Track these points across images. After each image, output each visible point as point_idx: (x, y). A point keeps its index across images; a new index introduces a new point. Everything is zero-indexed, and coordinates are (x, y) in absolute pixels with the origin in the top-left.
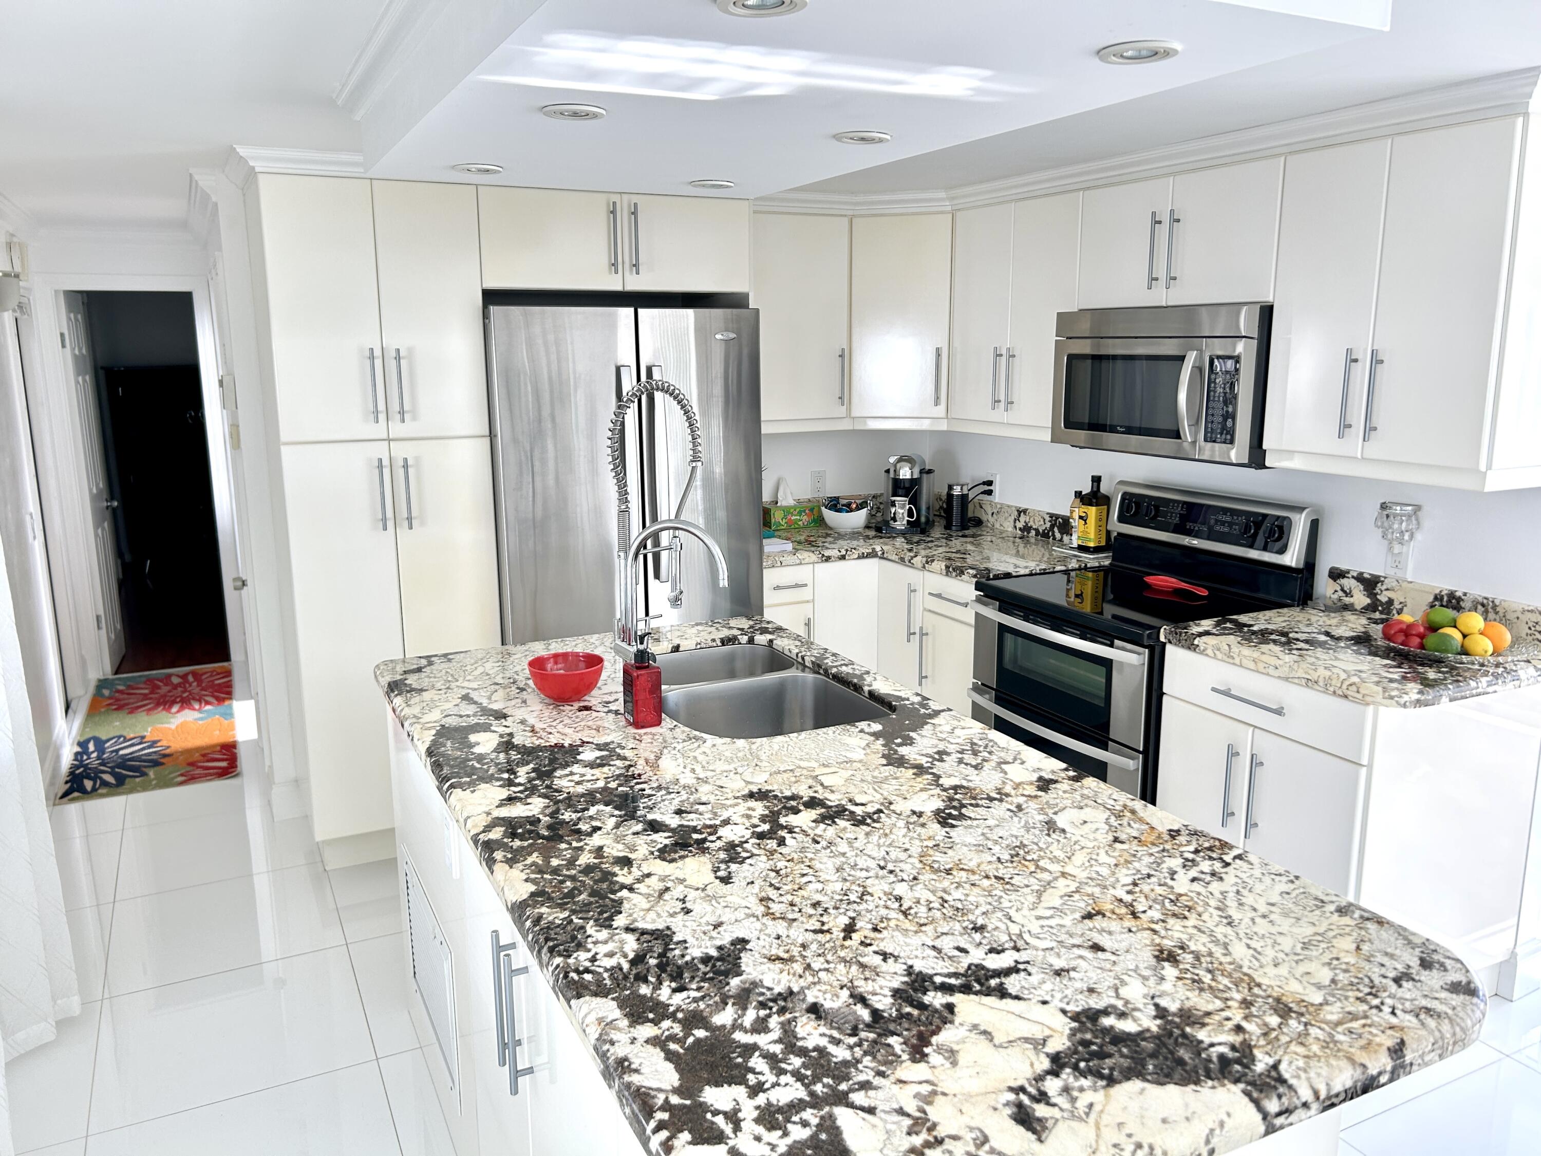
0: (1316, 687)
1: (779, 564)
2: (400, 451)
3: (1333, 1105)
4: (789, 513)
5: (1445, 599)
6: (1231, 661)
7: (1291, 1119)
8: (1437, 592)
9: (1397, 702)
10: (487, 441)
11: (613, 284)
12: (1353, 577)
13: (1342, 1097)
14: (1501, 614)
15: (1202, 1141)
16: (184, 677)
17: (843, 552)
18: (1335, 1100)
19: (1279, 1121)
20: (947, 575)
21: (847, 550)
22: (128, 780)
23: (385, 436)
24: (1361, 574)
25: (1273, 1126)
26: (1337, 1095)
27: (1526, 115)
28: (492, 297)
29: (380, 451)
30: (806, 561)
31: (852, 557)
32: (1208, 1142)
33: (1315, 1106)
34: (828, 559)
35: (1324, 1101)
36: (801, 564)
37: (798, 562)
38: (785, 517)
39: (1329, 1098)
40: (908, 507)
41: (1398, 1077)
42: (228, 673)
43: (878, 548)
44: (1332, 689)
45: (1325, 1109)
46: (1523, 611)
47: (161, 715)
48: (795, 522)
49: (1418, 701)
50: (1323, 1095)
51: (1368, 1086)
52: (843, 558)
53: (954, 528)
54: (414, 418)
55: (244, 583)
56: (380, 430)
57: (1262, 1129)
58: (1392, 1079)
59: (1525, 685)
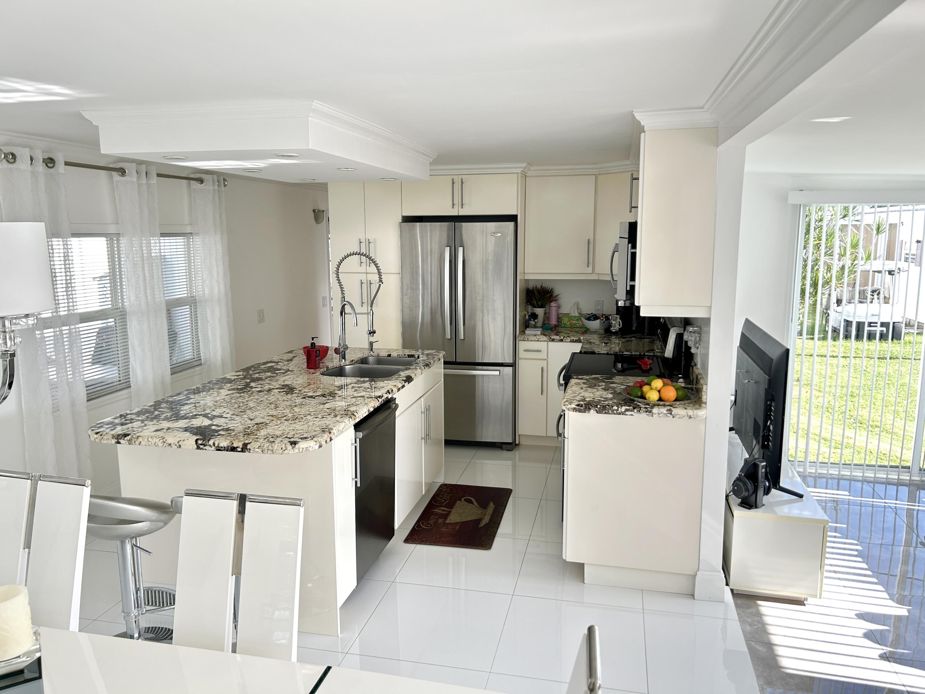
1: (527, 339)
3: (220, 450)
4: (571, 319)
7: (205, 448)
11: (454, 212)
13: (223, 449)
15: (176, 442)
17: (562, 338)
18: (221, 449)
19: (201, 446)
21: (564, 337)
23: (365, 272)
25: (200, 447)
26: (222, 447)
30: (541, 339)
31: (567, 341)
32: (178, 442)
33: (213, 448)
34: (553, 340)
35: (217, 447)
36: (538, 341)
38: (569, 321)
39: (218, 446)
40: (618, 320)
41: (245, 452)
43: (582, 338)
45: (217, 450)
48: (575, 324)
50: (216, 445)
51: (233, 449)
57: (196, 447)
58: (242, 451)
59: (654, 415)
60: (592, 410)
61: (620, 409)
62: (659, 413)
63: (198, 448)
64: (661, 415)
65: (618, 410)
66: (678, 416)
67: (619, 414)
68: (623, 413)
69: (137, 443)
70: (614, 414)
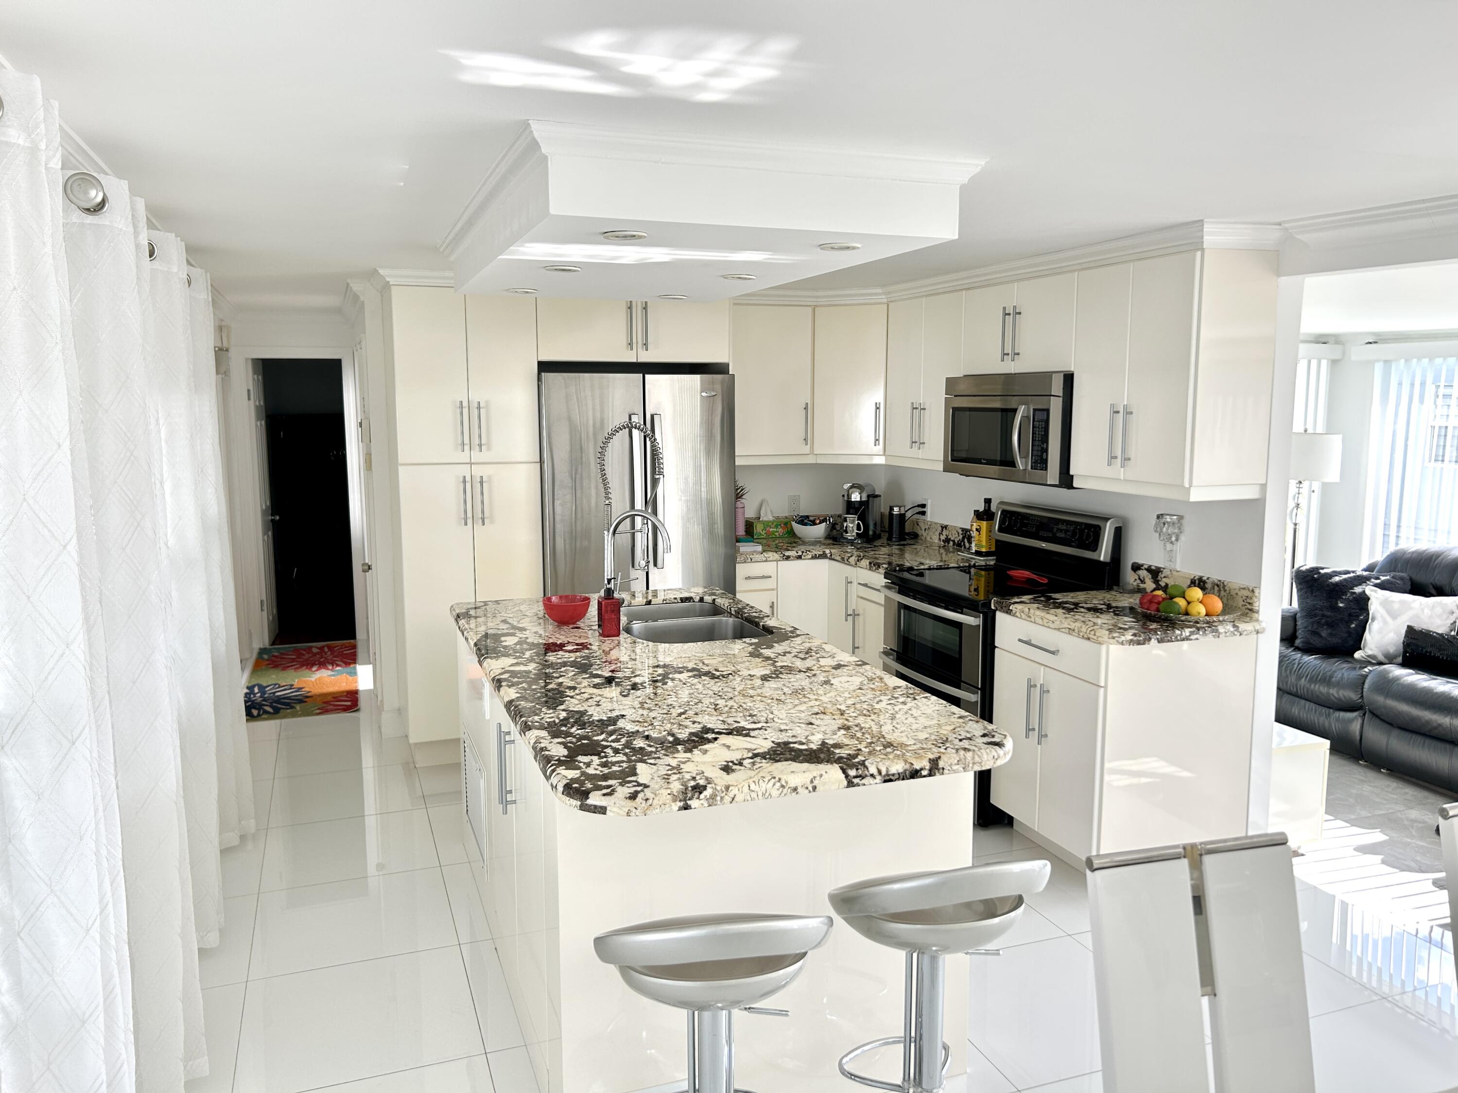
0: (1074, 634)
1: (750, 560)
2: (478, 471)
3: (890, 780)
4: (768, 526)
5: (1197, 582)
6: (1029, 619)
7: (863, 781)
8: (1192, 577)
9: (1117, 641)
10: (539, 465)
11: (630, 357)
12: (1145, 569)
13: (897, 776)
14: (1228, 592)
15: (809, 782)
16: (322, 648)
17: (800, 553)
18: (892, 777)
19: (856, 781)
20: (870, 569)
21: (803, 552)
22: (282, 711)
23: (469, 461)
24: (1150, 566)
25: (853, 783)
26: (893, 775)
27: (1203, 250)
28: (545, 367)
29: (465, 471)
30: (771, 559)
31: (807, 557)
32: (812, 782)
33: (879, 779)
34: (788, 558)
35: (885, 776)
36: (766, 561)
37: (764, 559)
38: (765, 529)
39: (888, 775)
40: (856, 522)
41: (935, 775)
42: (354, 647)
43: (828, 551)
44: (1081, 634)
45: (885, 781)
46: (1241, 589)
47: (304, 672)
48: (773, 533)
49: (1131, 641)
50: (884, 772)
51: (915, 774)
52: (800, 557)
53: (894, 539)
54: (489, 449)
55: (370, 568)
56: (464, 457)
57: (845, 783)
58: (930, 775)
59: (1221, 636)
60: (1153, 640)
61: (1183, 633)
62: (1226, 633)
63: (850, 784)
64: (1228, 634)
65: (1181, 634)
66: (1245, 633)
67: (1183, 640)
68: (1187, 639)
69: (727, 799)
70: (1178, 641)
